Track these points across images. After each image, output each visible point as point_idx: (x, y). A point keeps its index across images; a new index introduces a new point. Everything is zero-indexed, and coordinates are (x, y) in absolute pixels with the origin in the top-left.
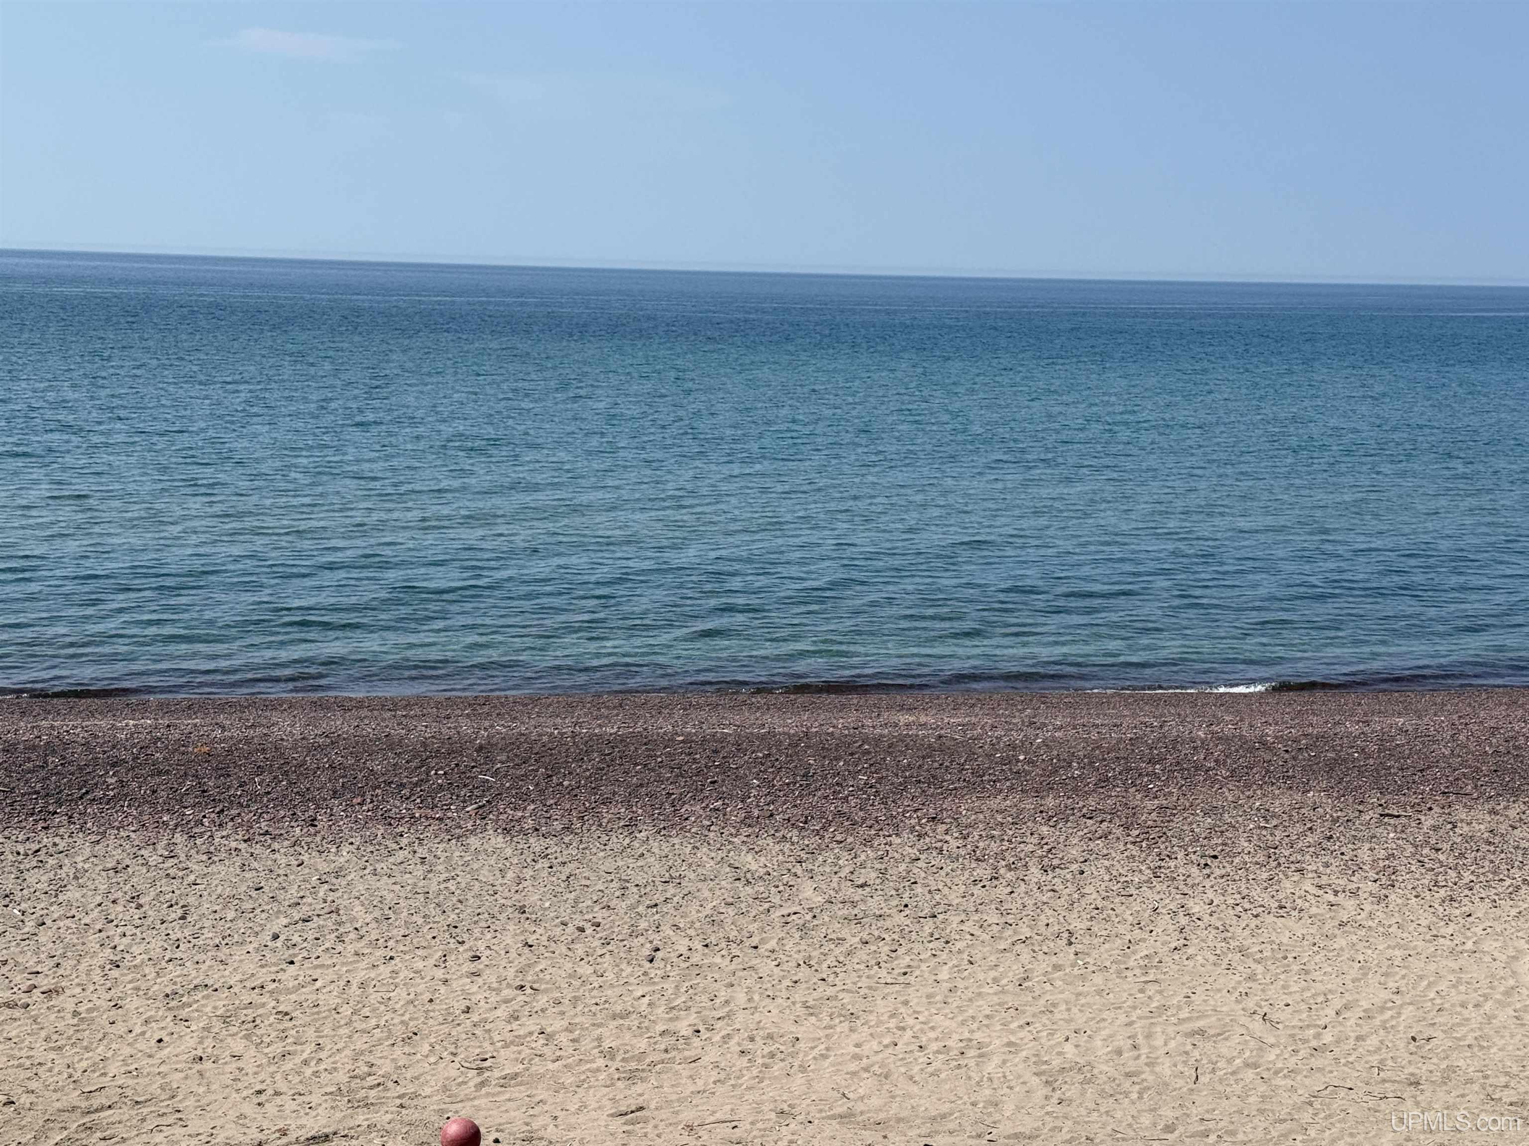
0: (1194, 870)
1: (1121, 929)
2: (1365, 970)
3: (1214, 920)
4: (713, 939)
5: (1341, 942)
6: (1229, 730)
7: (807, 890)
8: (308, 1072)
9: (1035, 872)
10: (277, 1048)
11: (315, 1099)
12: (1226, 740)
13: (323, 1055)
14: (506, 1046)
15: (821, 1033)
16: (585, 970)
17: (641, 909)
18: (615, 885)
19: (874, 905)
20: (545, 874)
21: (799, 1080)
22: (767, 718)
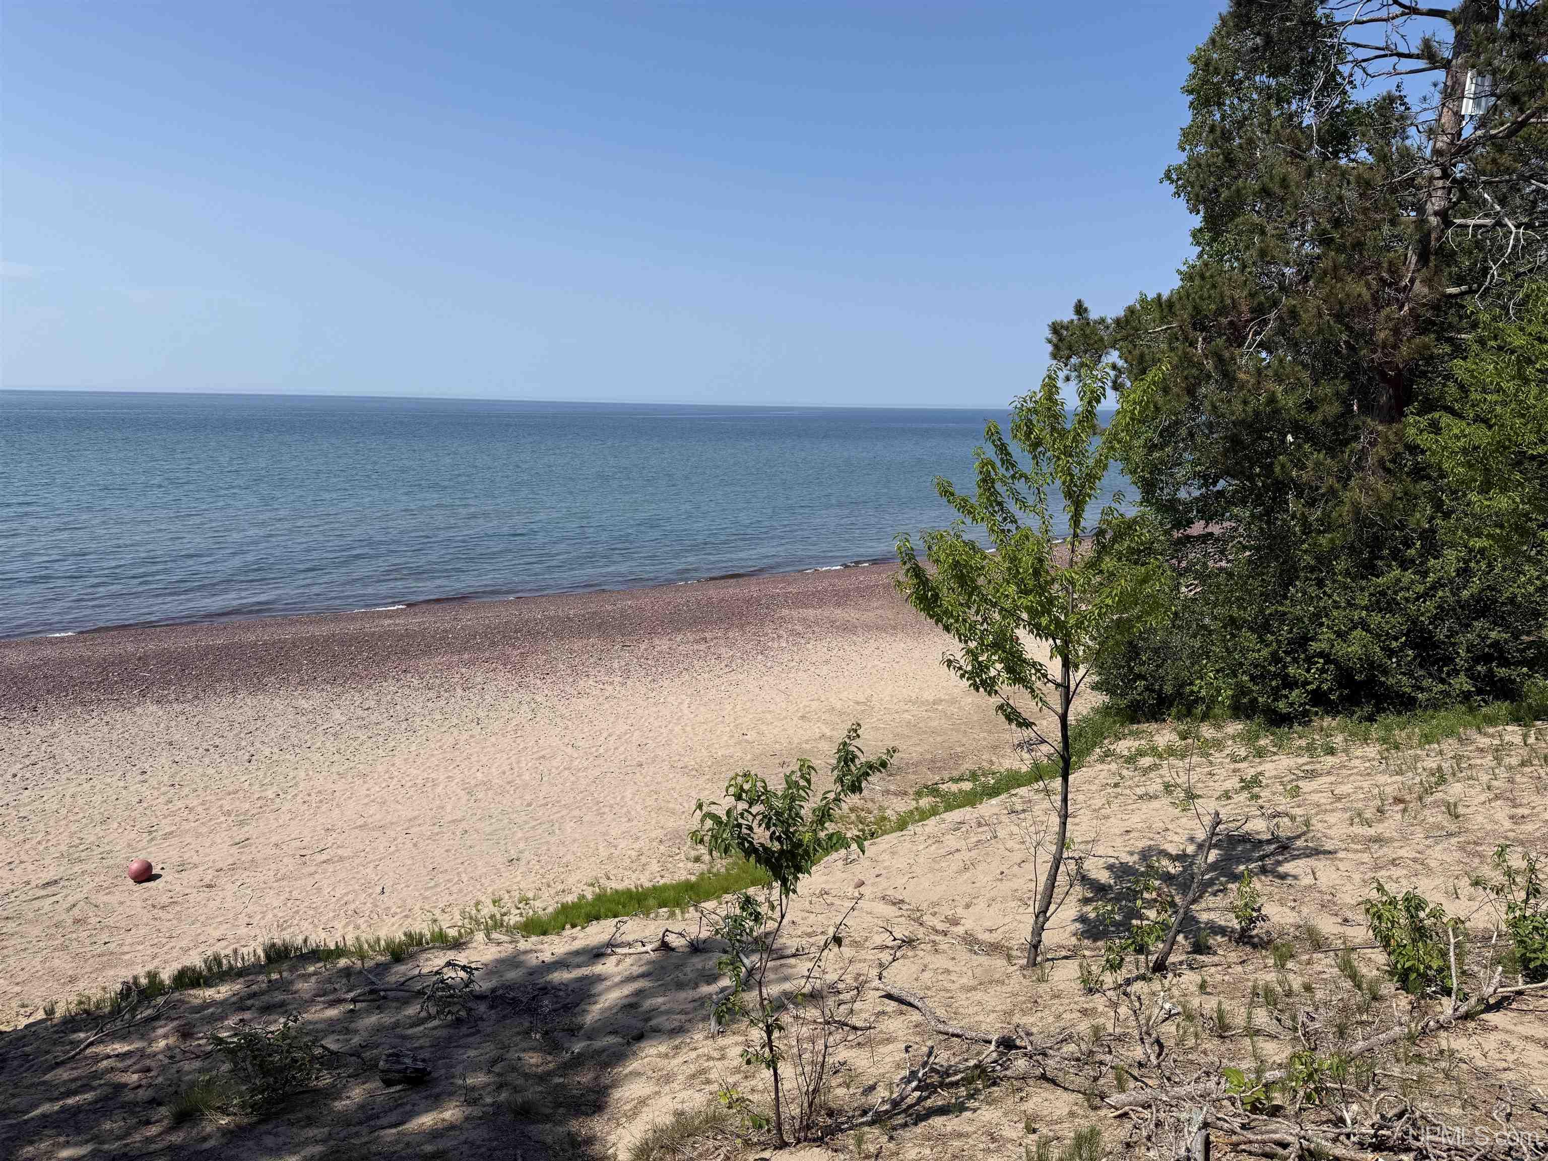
0: (538, 682)
1: (503, 713)
2: (617, 718)
3: (549, 704)
4: (285, 746)
5: (607, 706)
6: (552, 613)
7: (337, 715)
8: (41, 848)
9: (459, 691)
10: (21, 837)
11: (47, 862)
12: (551, 618)
13: (49, 837)
14: (165, 817)
15: (347, 786)
16: (210, 771)
17: (242, 735)
18: (226, 724)
19: (373, 718)
20: (183, 723)
21: (337, 811)
22: (311, 628)
